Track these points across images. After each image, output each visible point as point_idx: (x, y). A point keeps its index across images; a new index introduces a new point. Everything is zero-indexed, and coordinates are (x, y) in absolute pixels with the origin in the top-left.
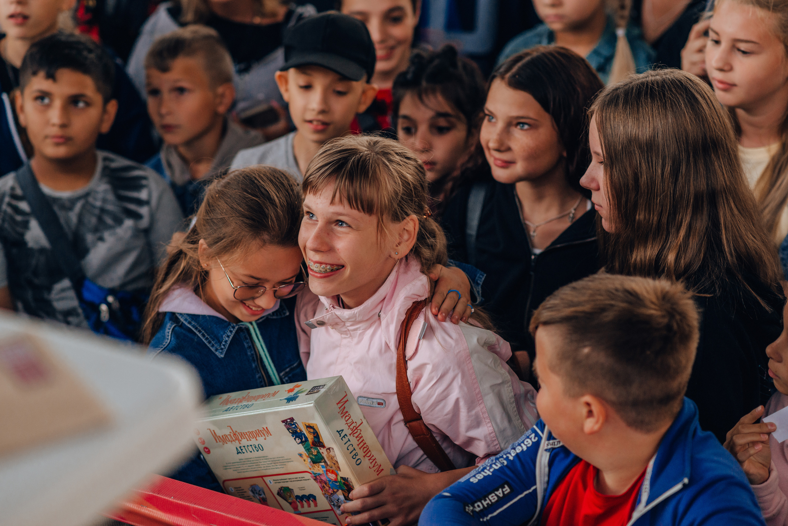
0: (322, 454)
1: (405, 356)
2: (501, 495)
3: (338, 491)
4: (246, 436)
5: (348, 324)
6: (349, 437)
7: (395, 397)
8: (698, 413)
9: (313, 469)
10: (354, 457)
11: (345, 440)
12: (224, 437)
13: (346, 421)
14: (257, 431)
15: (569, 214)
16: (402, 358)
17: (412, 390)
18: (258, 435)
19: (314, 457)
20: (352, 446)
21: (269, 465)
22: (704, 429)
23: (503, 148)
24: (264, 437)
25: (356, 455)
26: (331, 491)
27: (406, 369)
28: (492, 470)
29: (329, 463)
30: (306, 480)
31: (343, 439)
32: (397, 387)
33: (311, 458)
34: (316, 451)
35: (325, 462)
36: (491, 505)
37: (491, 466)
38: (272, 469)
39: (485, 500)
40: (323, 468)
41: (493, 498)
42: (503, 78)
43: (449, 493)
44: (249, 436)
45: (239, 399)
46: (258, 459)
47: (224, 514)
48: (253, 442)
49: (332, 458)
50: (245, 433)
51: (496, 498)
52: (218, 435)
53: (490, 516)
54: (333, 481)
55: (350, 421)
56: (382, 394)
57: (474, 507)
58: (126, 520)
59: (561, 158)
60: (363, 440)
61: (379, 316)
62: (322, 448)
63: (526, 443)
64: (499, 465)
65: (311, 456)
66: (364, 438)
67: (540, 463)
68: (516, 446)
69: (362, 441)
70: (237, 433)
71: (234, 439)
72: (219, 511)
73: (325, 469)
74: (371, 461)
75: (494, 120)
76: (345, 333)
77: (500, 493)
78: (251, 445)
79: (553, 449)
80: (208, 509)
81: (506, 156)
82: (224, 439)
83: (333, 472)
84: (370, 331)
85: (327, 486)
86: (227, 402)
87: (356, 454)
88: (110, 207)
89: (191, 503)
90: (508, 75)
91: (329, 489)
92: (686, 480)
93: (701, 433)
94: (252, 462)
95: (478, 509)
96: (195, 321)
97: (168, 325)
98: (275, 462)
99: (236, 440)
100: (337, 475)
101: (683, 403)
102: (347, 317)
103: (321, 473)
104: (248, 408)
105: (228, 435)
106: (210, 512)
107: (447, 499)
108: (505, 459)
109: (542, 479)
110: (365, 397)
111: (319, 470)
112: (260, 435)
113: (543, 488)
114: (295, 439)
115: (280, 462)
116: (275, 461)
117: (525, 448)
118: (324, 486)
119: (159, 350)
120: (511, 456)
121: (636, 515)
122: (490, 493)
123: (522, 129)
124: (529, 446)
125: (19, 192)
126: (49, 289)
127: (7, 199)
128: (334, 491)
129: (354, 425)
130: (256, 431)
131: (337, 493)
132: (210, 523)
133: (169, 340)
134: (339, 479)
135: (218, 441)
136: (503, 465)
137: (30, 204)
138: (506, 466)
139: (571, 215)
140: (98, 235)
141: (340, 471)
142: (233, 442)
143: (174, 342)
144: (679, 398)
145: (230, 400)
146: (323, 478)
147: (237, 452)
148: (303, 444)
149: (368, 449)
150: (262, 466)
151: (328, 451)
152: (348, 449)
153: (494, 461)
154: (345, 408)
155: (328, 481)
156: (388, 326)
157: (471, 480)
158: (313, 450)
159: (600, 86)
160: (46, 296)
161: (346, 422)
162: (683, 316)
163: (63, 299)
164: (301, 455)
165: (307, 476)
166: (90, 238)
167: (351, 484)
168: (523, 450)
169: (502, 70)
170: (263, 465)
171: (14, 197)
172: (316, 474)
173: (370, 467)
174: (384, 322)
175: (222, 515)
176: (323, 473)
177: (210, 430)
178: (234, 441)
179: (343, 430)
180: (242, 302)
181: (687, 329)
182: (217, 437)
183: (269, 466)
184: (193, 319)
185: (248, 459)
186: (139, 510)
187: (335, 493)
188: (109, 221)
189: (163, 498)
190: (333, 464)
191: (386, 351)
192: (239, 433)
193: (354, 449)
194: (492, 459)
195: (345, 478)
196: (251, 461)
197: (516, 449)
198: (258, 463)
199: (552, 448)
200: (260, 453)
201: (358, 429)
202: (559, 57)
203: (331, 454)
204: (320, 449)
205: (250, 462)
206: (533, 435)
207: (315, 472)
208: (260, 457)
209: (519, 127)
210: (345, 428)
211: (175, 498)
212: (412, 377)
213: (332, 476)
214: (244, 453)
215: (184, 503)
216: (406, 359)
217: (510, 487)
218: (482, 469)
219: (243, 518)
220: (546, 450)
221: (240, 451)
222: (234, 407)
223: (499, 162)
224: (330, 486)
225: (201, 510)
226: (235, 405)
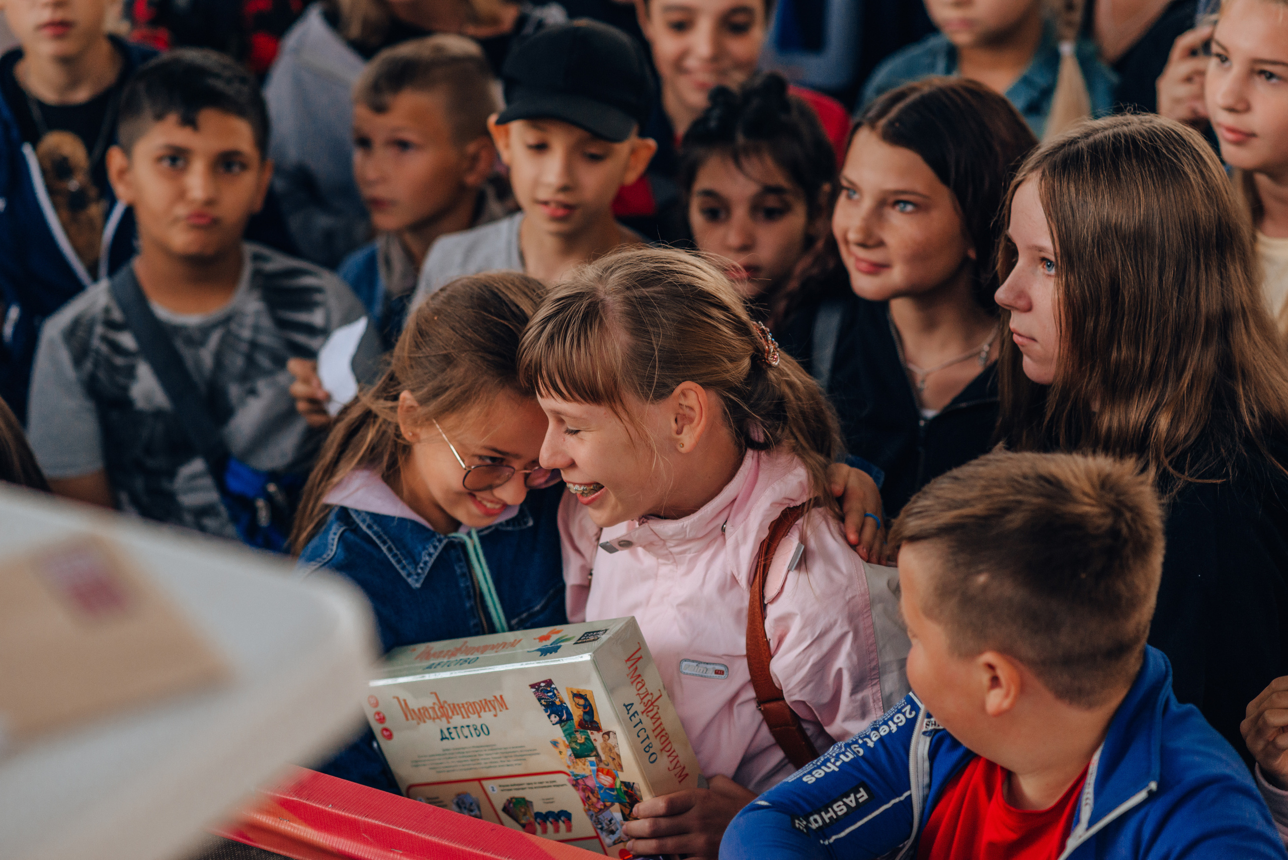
0: (594, 742)
1: (762, 596)
2: (853, 804)
3: (612, 804)
4: (463, 710)
5: (669, 544)
6: (641, 716)
7: (745, 662)
8: (1171, 673)
9: (574, 768)
10: (647, 749)
11: (636, 720)
12: (422, 711)
13: (638, 690)
14: (483, 702)
15: (979, 353)
16: (757, 597)
17: (772, 652)
18: (484, 709)
19: (578, 748)
20: (645, 732)
21: (496, 760)
22: (1181, 700)
23: (871, 241)
24: (493, 712)
25: (650, 747)
26: (600, 805)
27: (764, 618)
28: (838, 764)
29: (603, 757)
30: (558, 786)
31: (633, 718)
32: (747, 644)
33: (573, 749)
34: (583, 737)
35: (597, 756)
36: (836, 820)
37: (837, 758)
38: (499, 766)
39: (827, 812)
40: (591, 765)
41: (839, 808)
42: (872, 125)
43: (766, 801)
44: (468, 711)
45: (449, 651)
46: (477, 749)
47: (414, 833)
48: (474, 720)
49: (610, 750)
50: (461, 706)
51: (845, 810)
52: (411, 707)
53: (834, 838)
54: (608, 789)
55: (643, 690)
56: (724, 657)
57: (809, 822)
58: (255, 842)
59: (966, 259)
60: (661, 724)
61: (723, 530)
62: (595, 732)
63: (895, 720)
64: (851, 756)
65: (574, 745)
66: (662, 720)
67: (916, 754)
68: (880, 726)
69: (659, 725)
70: (446, 705)
71: (439, 714)
72: (406, 829)
73: (595, 768)
74: (671, 758)
75: (856, 197)
76: (665, 557)
77: (851, 801)
78: (468, 726)
79: (936, 731)
80: (388, 825)
81: (875, 256)
82: (421, 715)
83: (608, 773)
84: (707, 555)
85: (594, 796)
86: (427, 655)
87: (650, 745)
88: (265, 339)
89: (359, 815)
90: (883, 122)
91: (598, 802)
92: (1153, 786)
93: (1175, 707)
94: (466, 754)
95: (814, 826)
96: (379, 525)
97: (334, 528)
98: (507, 755)
99: (443, 716)
100: (614, 779)
101: (1145, 655)
102: (670, 533)
103: (587, 775)
104: (469, 663)
105: (431, 708)
106: (392, 829)
107: (764, 810)
108: (860, 746)
109: (920, 780)
110: (693, 661)
111: (584, 769)
112: (487, 709)
113: (921, 794)
114: (549, 716)
115: (516, 756)
116: (507, 753)
117: (894, 728)
118: (589, 797)
119: (315, 565)
120: (872, 741)
121: (1072, 843)
122: (836, 801)
123: (902, 211)
124: (900, 724)
125: (117, 315)
126: (171, 474)
127: (99, 330)
128: (605, 806)
129: (649, 697)
130: (481, 701)
131: (611, 809)
132: (391, 847)
133: (333, 553)
134: (618, 784)
135: (409, 717)
136: (858, 756)
137: (138, 337)
138: (863, 757)
139: (984, 355)
140: (248, 386)
141: (622, 770)
142: (437, 721)
143: (341, 555)
144: (1138, 648)
145: (432, 652)
146: (590, 783)
147: (440, 737)
148: (563, 724)
149: (667, 739)
150: (483, 762)
151: (606, 736)
152: (639, 736)
153: (843, 750)
154: (636, 668)
155: (598, 787)
156: (737, 547)
157: (805, 779)
158: (578, 735)
159: (1031, 143)
160: (165, 485)
161: (637, 692)
162: (1137, 512)
163: (193, 490)
164: (555, 744)
165: (562, 779)
166: (234, 391)
167: (638, 793)
168: (890, 731)
169: (871, 114)
170: (485, 759)
171: (111, 325)
172: (578, 775)
173: (669, 769)
174: (730, 541)
175: (411, 835)
176: (591, 775)
177: (398, 698)
178: (438, 718)
179: (632, 704)
180: (471, 494)
181: (1144, 533)
182: (410, 713)
183: (495, 762)
184: (375, 522)
185: (459, 749)
186: (277, 825)
187: (606, 807)
188: (264, 361)
189: (315, 807)
190: (611, 760)
191: (732, 587)
192: (449, 705)
193: (648, 737)
194: (839, 745)
195: (629, 783)
196: (463, 753)
197: (880, 730)
198: (475, 756)
199: (934, 729)
200: (483, 739)
201: (655, 704)
202: (968, 96)
203: (610, 741)
204: (592, 733)
205: (461, 755)
206: (908, 708)
207: (576, 772)
208: (481, 746)
209: (898, 208)
210: (636, 700)
211: (334, 806)
212: (772, 631)
213: (606, 780)
214: (453, 739)
215: (350, 815)
216: (766, 602)
217: (867, 790)
218: (823, 762)
219: (444, 839)
220: (924, 733)
221: (448, 735)
222: (442, 662)
223: (864, 266)
224: (600, 797)
225: (378, 827)
226: (445, 660)
